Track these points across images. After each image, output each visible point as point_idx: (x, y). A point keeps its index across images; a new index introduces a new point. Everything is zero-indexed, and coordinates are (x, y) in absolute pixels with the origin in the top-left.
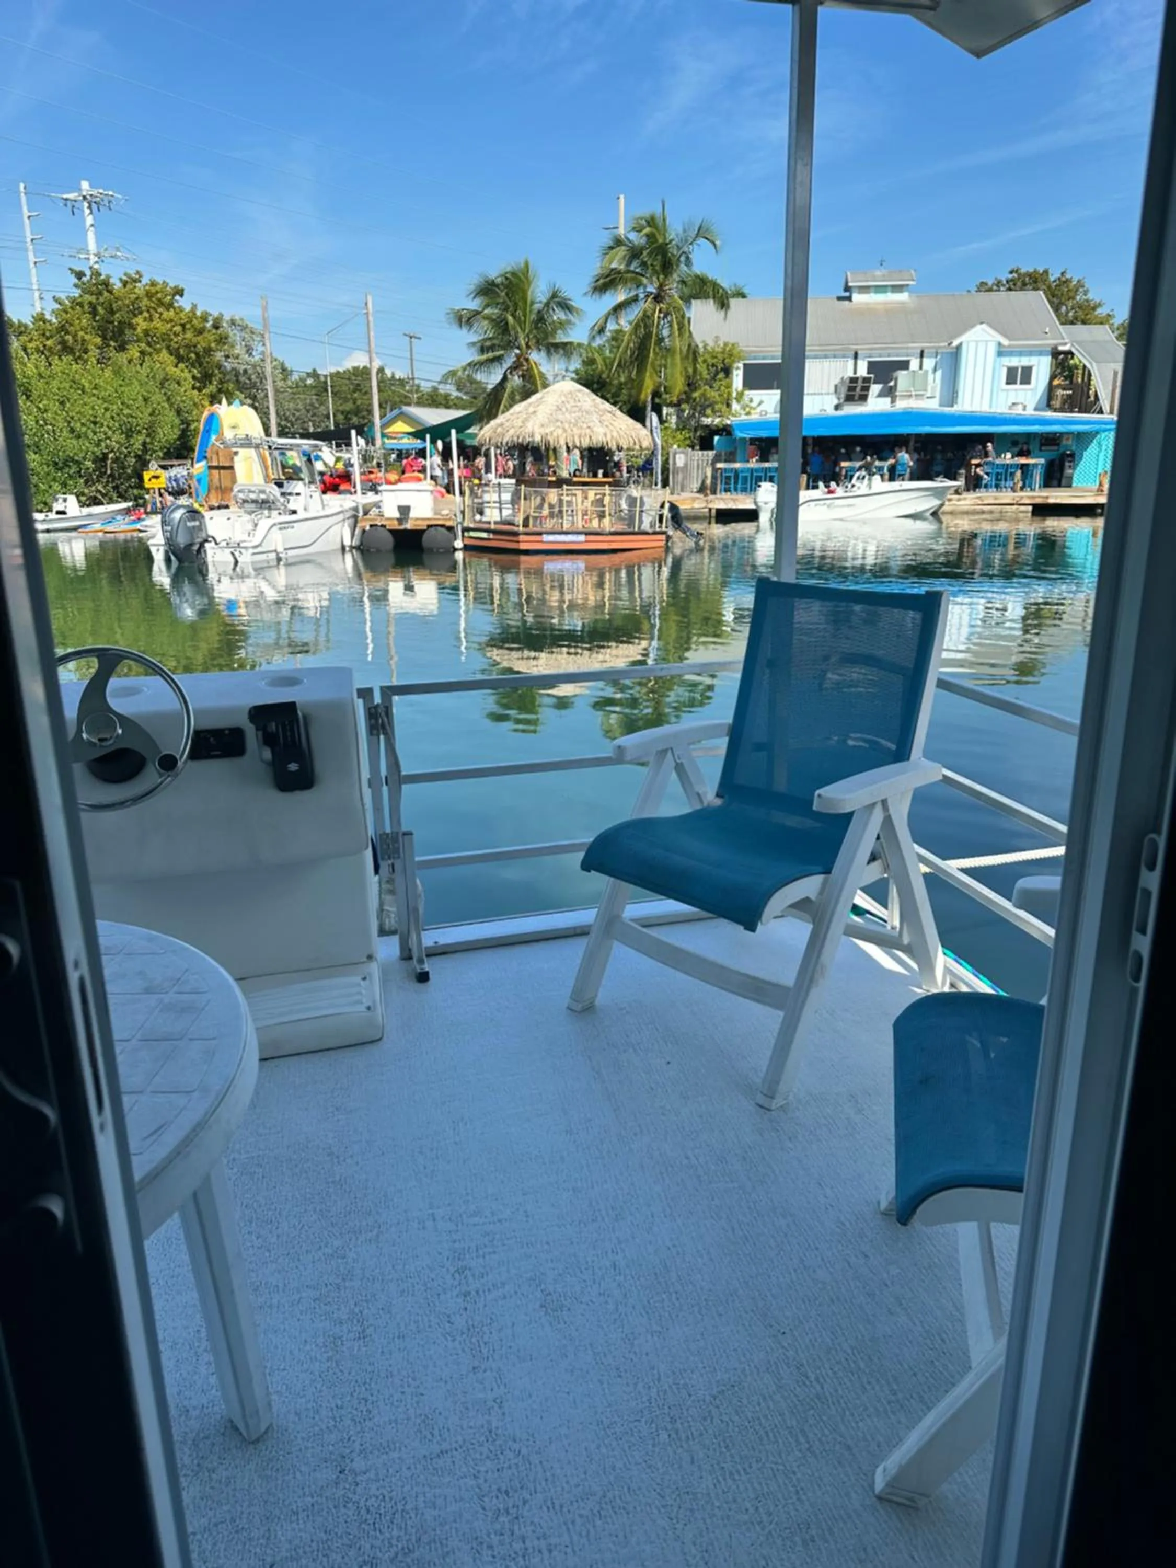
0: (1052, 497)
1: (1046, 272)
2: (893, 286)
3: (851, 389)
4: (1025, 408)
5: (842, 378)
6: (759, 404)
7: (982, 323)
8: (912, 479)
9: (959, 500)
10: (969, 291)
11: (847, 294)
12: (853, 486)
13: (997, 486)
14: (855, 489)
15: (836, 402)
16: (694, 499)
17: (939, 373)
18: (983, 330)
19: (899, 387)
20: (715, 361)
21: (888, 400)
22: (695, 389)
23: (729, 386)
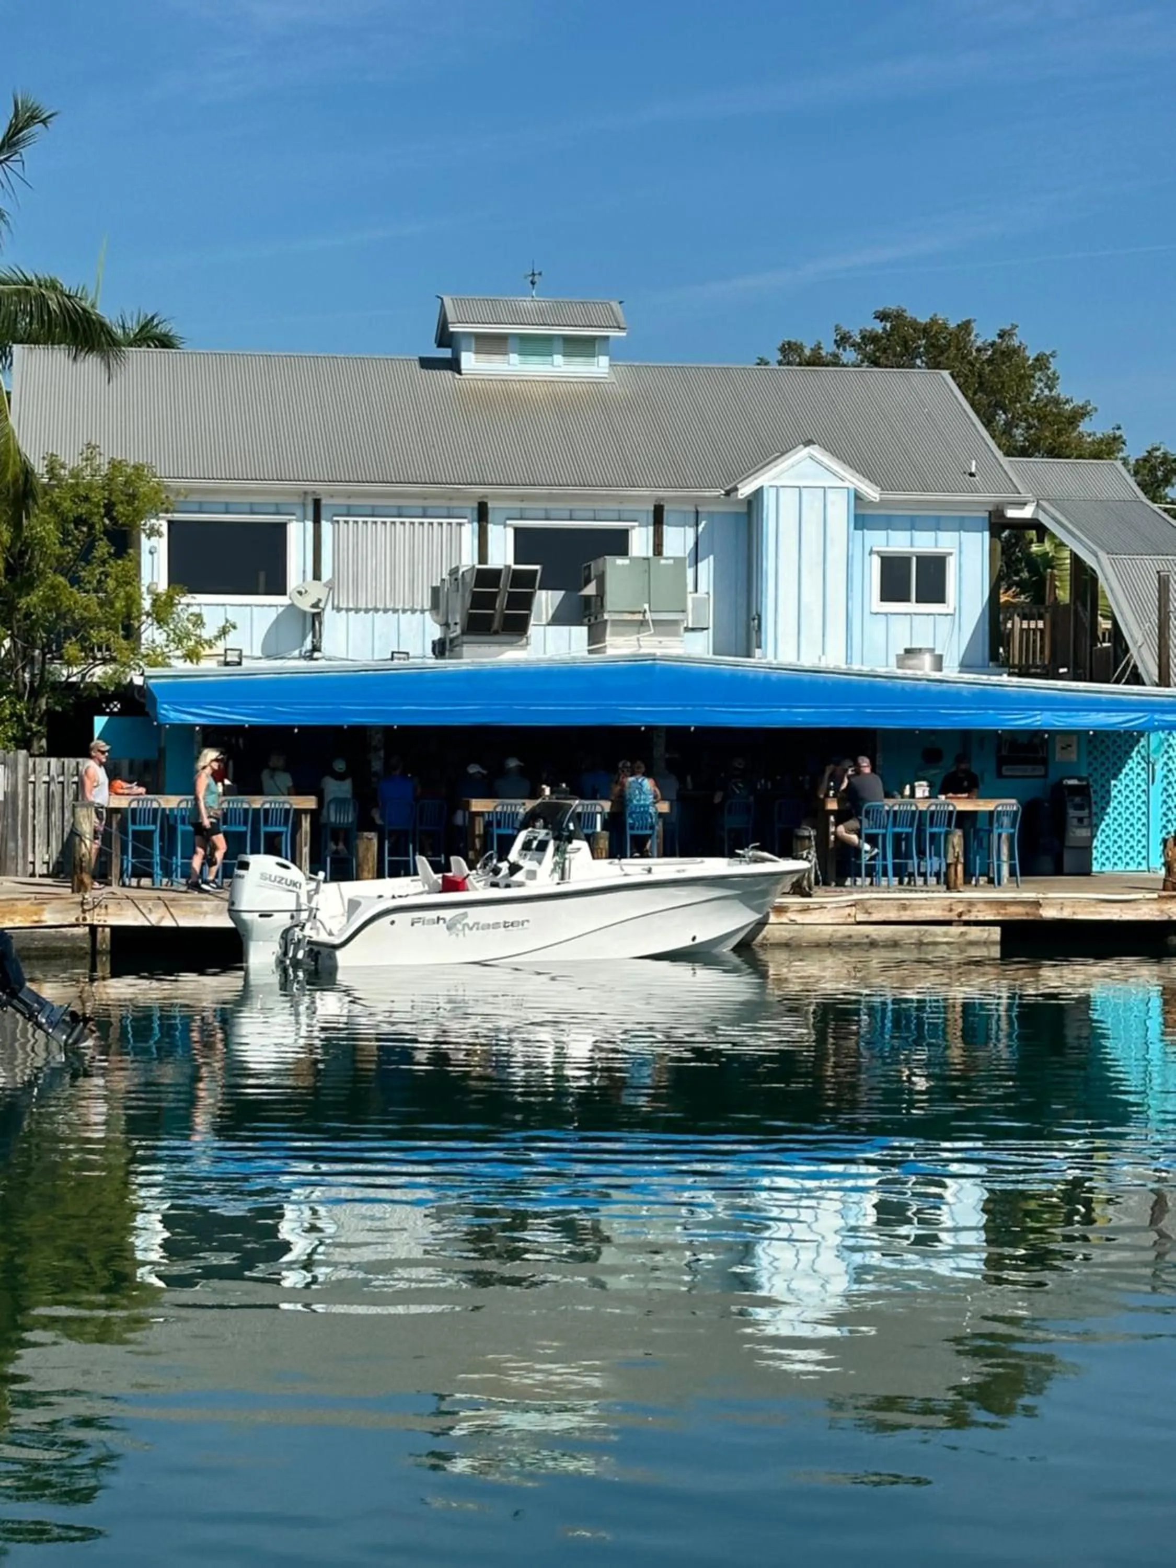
0: (1051, 903)
1: (965, 327)
2: (567, 339)
3: (478, 601)
4: (938, 663)
5: (454, 572)
6: (224, 632)
7: (809, 443)
8: (668, 851)
9: (806, 910)
10: (763, 362)
11: (446, 353)
12: (515, 868)
13: (900, 871)
14: (519, 877)
15: (435, 632)
16: (42, 902)
17: (706, 567)
18: (812, 457)
19: (611, 600)
20: (82, 509)
21: (581, 632)
22: (28, 586)
23: (131, 578)
